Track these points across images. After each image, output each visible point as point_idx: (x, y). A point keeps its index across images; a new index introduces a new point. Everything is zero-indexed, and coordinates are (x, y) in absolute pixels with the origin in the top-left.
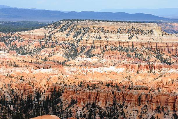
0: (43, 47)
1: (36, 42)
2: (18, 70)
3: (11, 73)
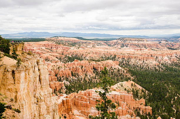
0: (115, 45)
1: (114, 43)
2: (107, 50)
3: (105, 51)
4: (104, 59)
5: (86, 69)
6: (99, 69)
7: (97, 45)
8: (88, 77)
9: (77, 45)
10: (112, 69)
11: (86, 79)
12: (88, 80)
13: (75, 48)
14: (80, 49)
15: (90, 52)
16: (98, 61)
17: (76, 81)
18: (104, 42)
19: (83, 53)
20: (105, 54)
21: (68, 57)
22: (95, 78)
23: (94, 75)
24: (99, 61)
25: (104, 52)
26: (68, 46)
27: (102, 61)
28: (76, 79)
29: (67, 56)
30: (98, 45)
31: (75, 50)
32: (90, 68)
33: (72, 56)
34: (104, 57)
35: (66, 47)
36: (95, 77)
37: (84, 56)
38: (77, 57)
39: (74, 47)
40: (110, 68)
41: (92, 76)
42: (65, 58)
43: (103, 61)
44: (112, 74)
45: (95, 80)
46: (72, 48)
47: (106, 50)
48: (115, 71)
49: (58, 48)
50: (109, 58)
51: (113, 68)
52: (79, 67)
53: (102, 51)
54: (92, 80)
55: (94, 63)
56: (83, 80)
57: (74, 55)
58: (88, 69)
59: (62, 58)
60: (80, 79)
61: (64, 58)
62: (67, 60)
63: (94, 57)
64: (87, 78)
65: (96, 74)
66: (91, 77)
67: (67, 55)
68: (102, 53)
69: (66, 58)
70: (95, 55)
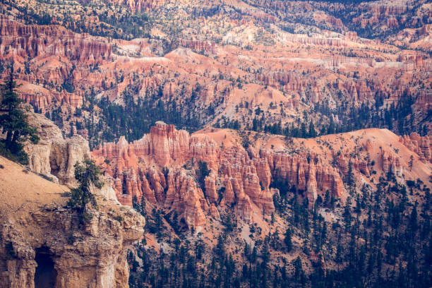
4: (336, 119)
5: (230, 188)
6: (313, 184)
7: (286, 29)
8: (245, 235)
9: (155, 32)
10: (392, 184)
11: (230, 248)
12: (239, 259)
13: (147, 49)
14: (178, 52)
15: (242, 74)
16: (305, 136)
17: (167, 265)
18: (326, 10)
19: (201, 82)
20: (341, 88)
21: (103, 103)
22: (288, 246)
23: (281, 224)
24: (312, 135)
25: (332, 78)
26: (103, 35)
27: (330, 131)
28: (166, 248)
29: (99, 96)
30: (292, 31)
31: (147, 59)
32: (256, 179)
33: (127, 97)
34: (333, 106)
35: (89, 39)
36: (288, 240)
37: (208, 103)
38: (160, 105)
39: (138, 40)
40: (382, 182)
41: (266, 230)
42: (86, 114)
43: (331, 138)
44: (395, 222)
45: (290, 258)
46: (128, 47)
47: (348, 64)
48: (411, 199)
49: (40, 48)
50: (364, 111)
51: (401, 181)
52: (184, 173)
53: (318, 68)
54: (266, 257)
55: (278, 145)
56: (208, 258)
57: (142, 93)
58: (240, 186)
59: (64, 109)
60: (191, 253)
61: (78, 114)
62: (100, 126)
63: (272, 106)
64: (238, 242)
65: (294, 221)
66: (263, 236)
67: (93, 94)
68: (321, 83)
69: (90, 109)
70: (276, 92)
